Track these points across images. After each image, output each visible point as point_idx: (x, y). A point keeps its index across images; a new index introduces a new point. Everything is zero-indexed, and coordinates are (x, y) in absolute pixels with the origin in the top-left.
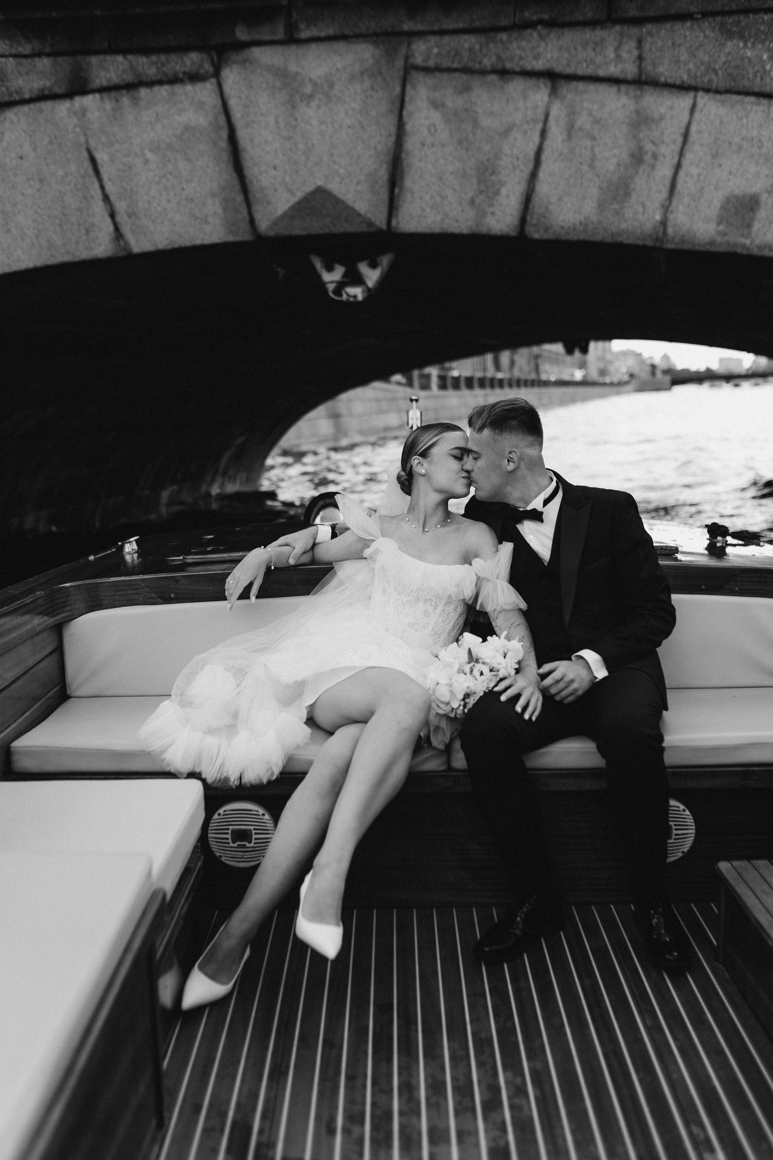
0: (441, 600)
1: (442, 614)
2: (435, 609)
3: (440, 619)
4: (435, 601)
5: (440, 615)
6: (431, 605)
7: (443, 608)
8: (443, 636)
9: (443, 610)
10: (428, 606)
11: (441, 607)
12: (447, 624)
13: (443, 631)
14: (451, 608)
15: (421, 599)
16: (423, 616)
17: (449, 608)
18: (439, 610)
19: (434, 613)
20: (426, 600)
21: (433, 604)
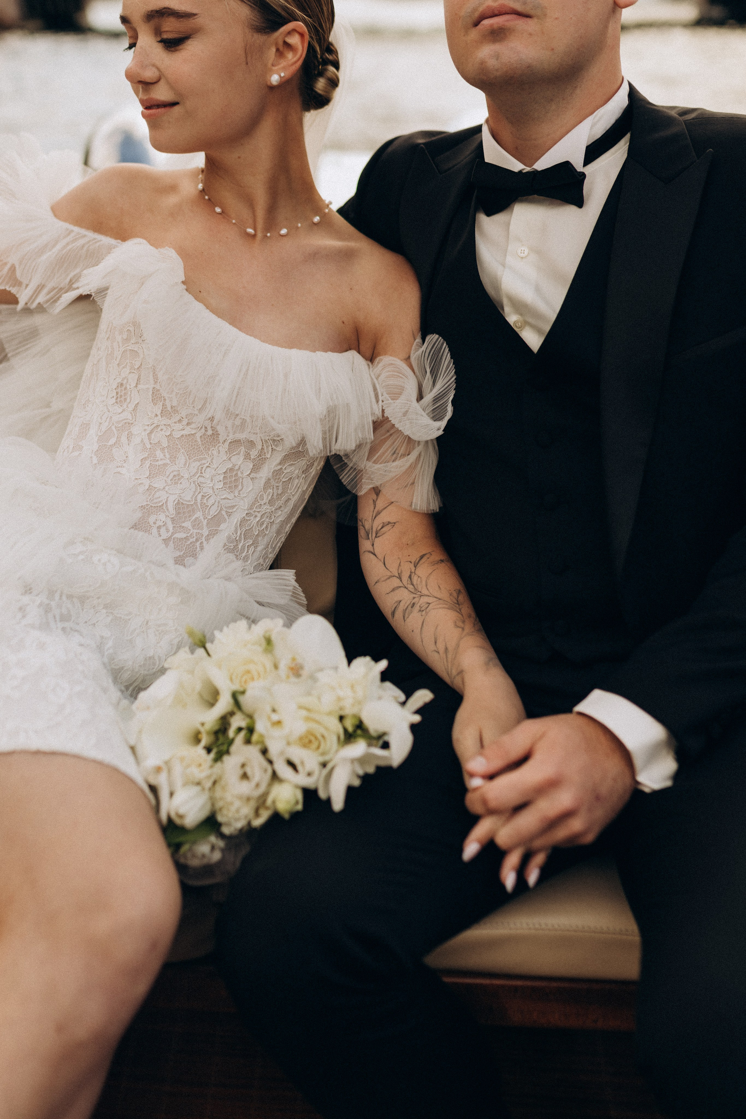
0: (276, 446)
1: (273, 482)
2: (256, 468)
3: (265, 497)
4: (260, 447)
5: (267, 484)
6: (247, 456)
7: (279, 467)
8: (266, 540)
9: (277, 473)
10: (238, 460)
11: (274, 464)
12: (281, 507)
13: (267, 527)
14: (294, 469)
15: (221, 439)
16: (221, 485)
17: (292, 468)
18: (266, 472)
19: (252, 479)
20: (236, 443)
21: (254, 453)
